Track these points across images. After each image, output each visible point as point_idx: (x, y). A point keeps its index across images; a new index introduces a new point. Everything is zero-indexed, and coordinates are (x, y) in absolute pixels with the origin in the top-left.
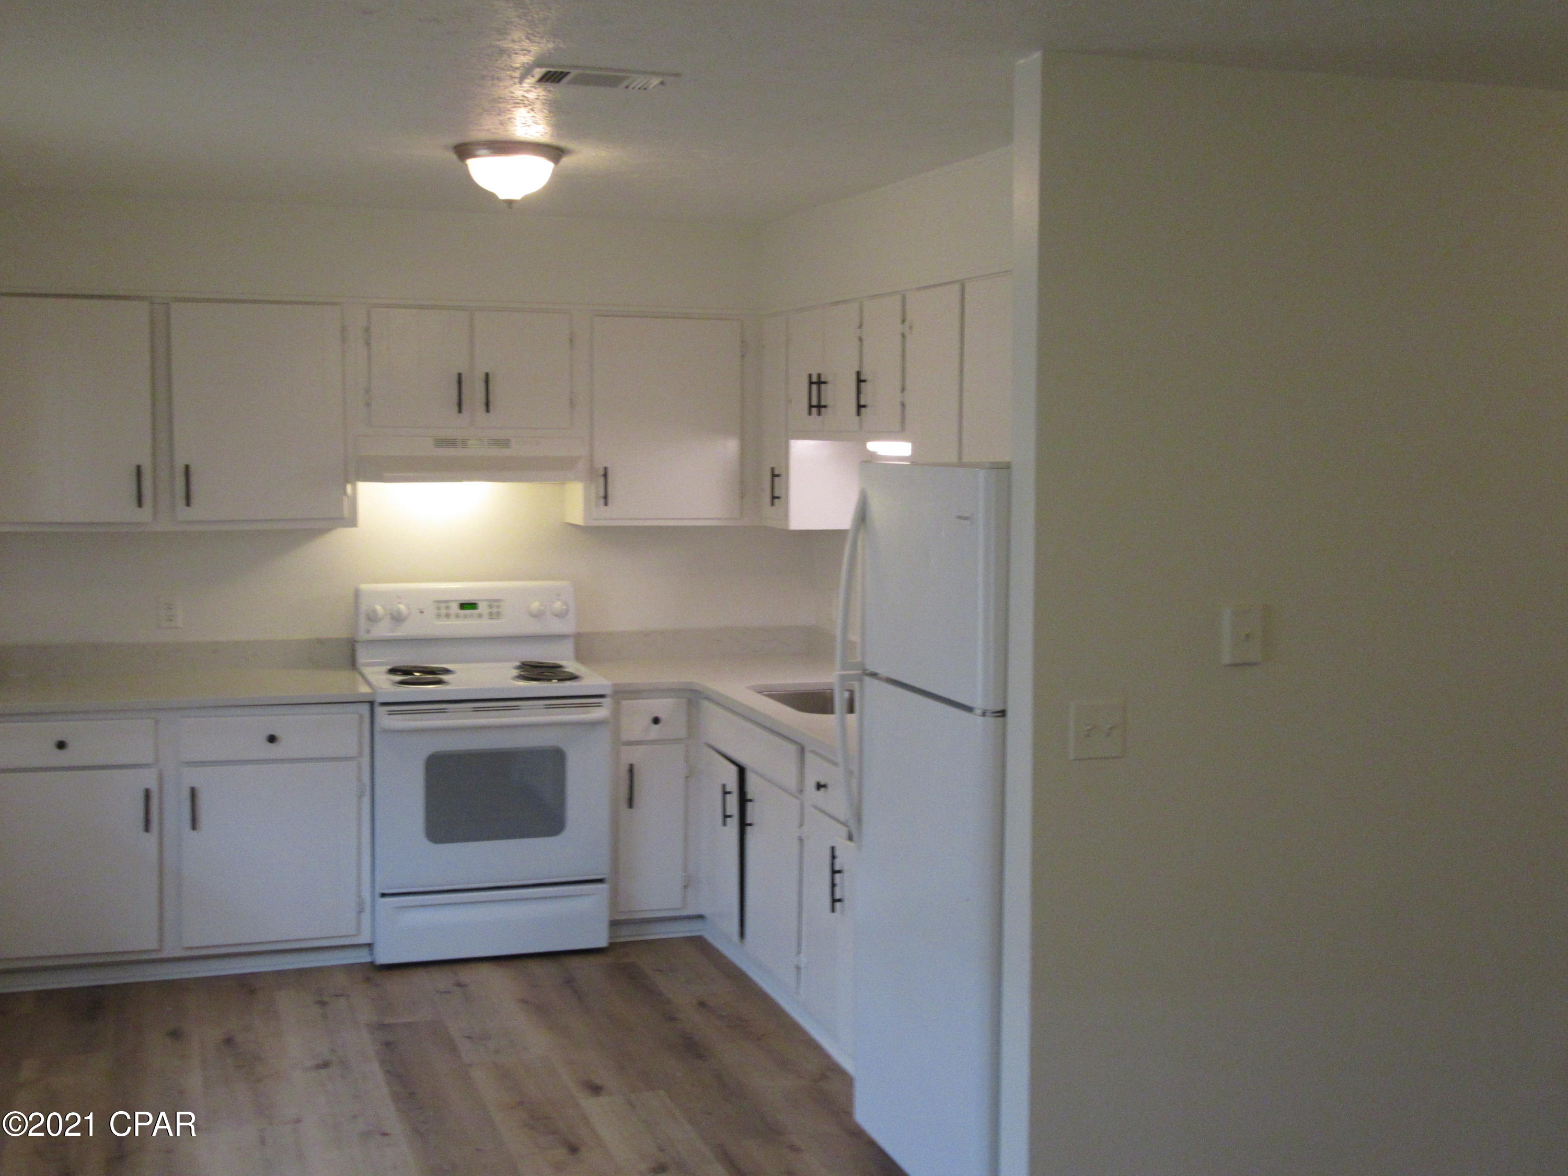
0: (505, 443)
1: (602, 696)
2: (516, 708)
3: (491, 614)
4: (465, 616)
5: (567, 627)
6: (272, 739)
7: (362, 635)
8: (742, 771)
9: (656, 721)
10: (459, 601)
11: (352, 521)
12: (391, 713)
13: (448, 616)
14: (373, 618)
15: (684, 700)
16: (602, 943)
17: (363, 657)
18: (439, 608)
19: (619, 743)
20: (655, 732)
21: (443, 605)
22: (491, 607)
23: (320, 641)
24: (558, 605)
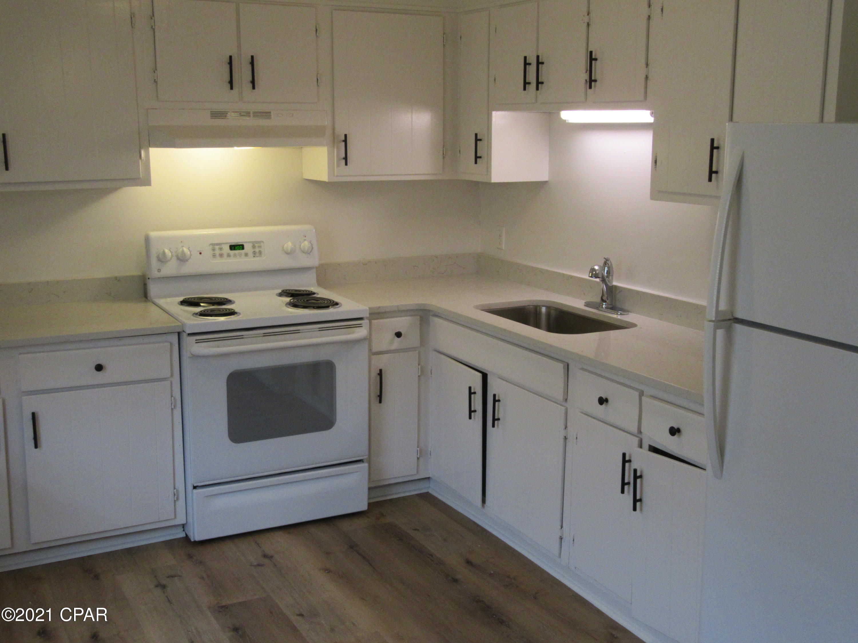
0: (266, 115)
1: (361, 319)
2: (297, 332)
3: (254, 253)
4: (235, 255)
5: (313, 261)
6: (99, 368)
7: (155, 273)
8: (485, 377)
9: (399, 335)
10: (229, 243)
11: (146, 181)
12: (198, 342)
13: (221, 255)
14: (162, 259)
15: (418, 317)
16: (363, 506)
17: (153, 289)
18: (214, 250)
19: (372, 353)
20: (397, 343)
21: (217, 247)
22: (254, 247)
23: (117, 279)
24: (306, 245)
